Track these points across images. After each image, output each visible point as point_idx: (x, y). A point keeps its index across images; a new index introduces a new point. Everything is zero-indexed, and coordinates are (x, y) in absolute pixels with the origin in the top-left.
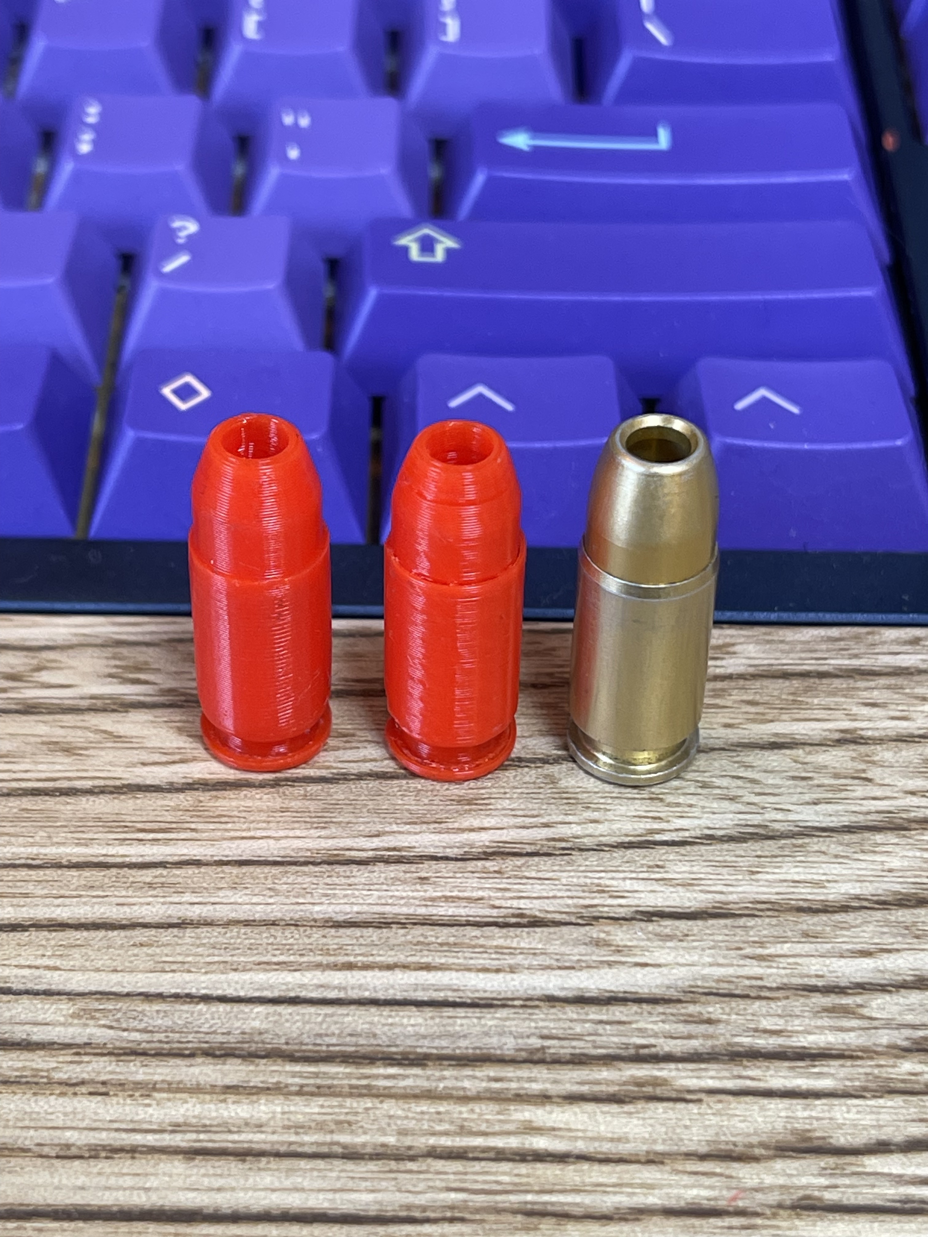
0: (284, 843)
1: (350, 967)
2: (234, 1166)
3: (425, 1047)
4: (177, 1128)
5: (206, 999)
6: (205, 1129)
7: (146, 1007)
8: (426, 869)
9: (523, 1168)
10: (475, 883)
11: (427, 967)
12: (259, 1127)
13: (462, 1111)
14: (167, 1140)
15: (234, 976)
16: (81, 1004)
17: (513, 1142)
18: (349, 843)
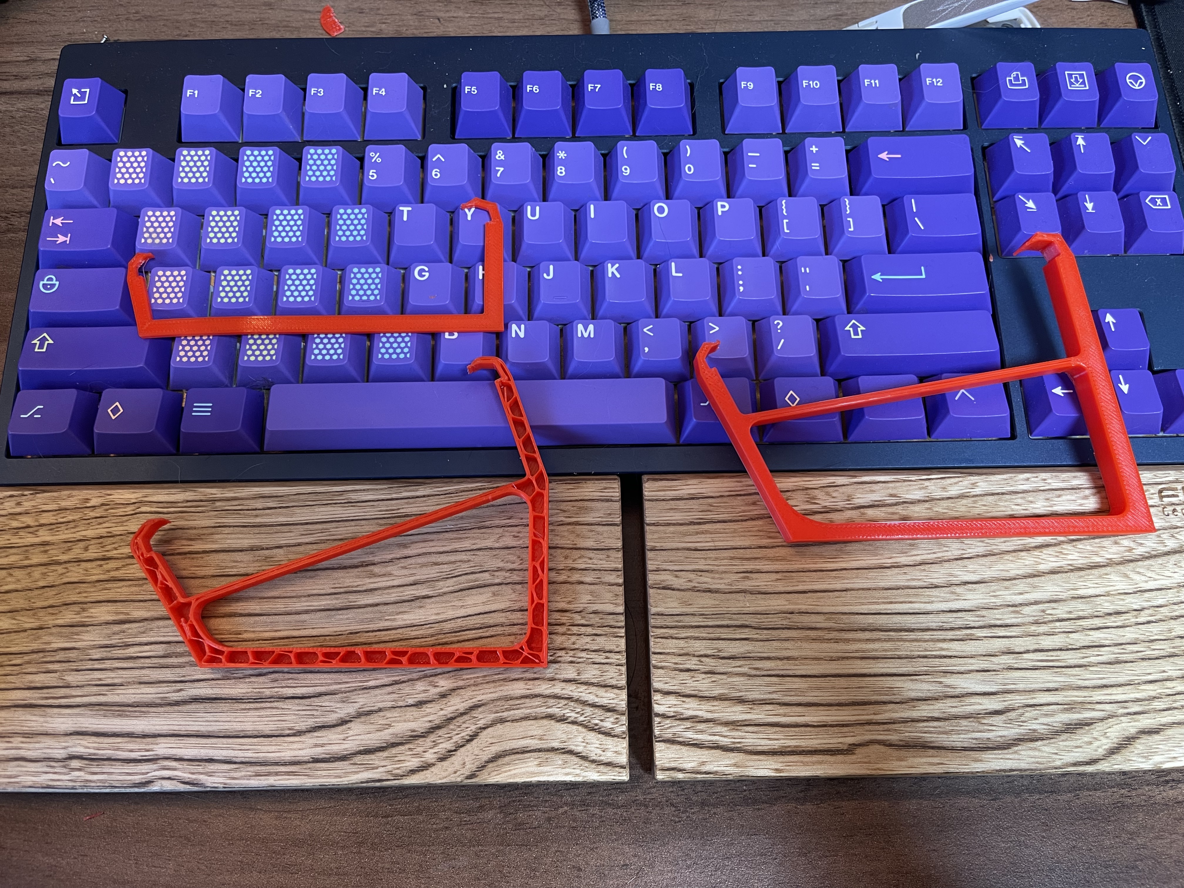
0: (867, 562)
1: (891, 603)
2: (872, 661)
3: (914, 626)
4: (857, 651)
5: (857, 614)
6: (863, 651)
7: (842, 617)
8: (906, 570)
9: (941, 660)
10: (918, 574)
11: (911, 602)
12: (876, 650)
13: (924, 645)
14: (857, 655)
15: (863, 607)
16: (827, 616)
17: (938, 653)
18: (884, 561)
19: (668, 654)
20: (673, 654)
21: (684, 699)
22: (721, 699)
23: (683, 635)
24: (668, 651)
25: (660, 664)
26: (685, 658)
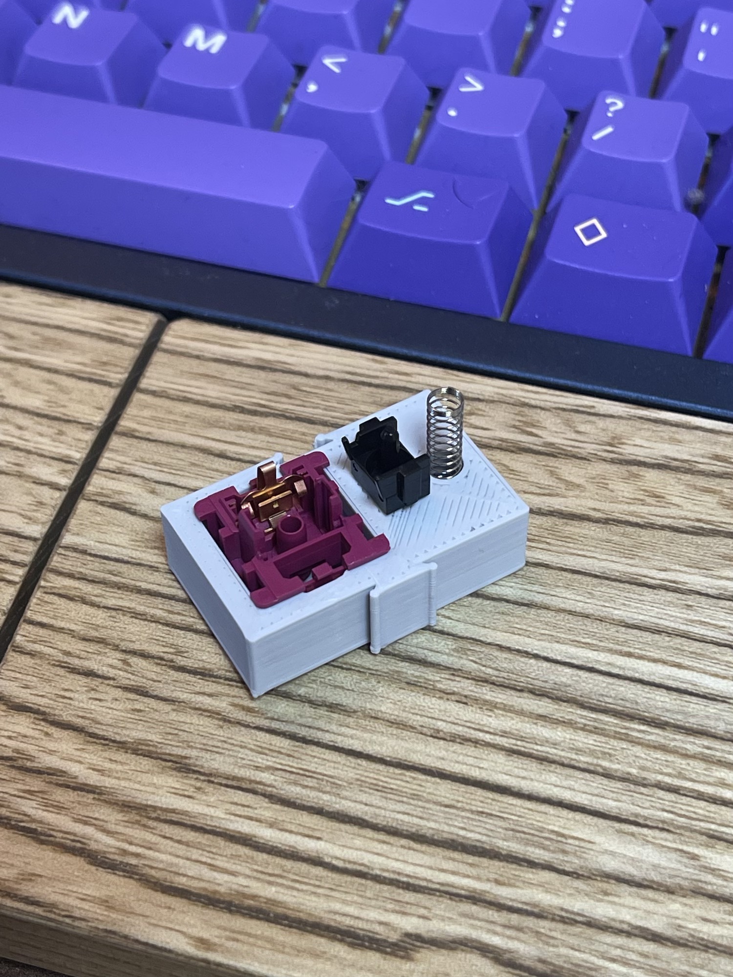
0: (603, 564)
1: (630, 655)
2: (534, 765)
3: (667, 717)
4: (504, 734)
5: (536, 657)
6: (522, 739)
7: (497, 653)
8: (691, 600)
9: (713, 808)
10: (722, 615)
11: (679, 666)
12: (555, 744)
13: (681, 763)
14: (498, 740)
15: (557, 646)
16: (461, 643)
17: (709, 790)
18: (645, 572)
19: (61, 630)
20: (71, 633)
21: (52, 730)
22: (136, 752)
23: (111, 602)
24: (62, 624)
25: (31, 647)
26: (92, 647)
